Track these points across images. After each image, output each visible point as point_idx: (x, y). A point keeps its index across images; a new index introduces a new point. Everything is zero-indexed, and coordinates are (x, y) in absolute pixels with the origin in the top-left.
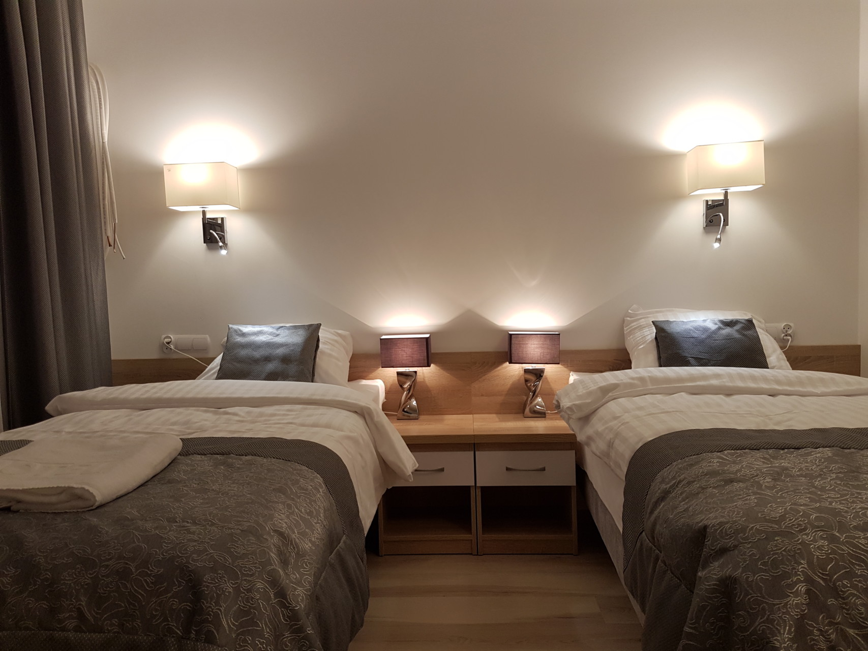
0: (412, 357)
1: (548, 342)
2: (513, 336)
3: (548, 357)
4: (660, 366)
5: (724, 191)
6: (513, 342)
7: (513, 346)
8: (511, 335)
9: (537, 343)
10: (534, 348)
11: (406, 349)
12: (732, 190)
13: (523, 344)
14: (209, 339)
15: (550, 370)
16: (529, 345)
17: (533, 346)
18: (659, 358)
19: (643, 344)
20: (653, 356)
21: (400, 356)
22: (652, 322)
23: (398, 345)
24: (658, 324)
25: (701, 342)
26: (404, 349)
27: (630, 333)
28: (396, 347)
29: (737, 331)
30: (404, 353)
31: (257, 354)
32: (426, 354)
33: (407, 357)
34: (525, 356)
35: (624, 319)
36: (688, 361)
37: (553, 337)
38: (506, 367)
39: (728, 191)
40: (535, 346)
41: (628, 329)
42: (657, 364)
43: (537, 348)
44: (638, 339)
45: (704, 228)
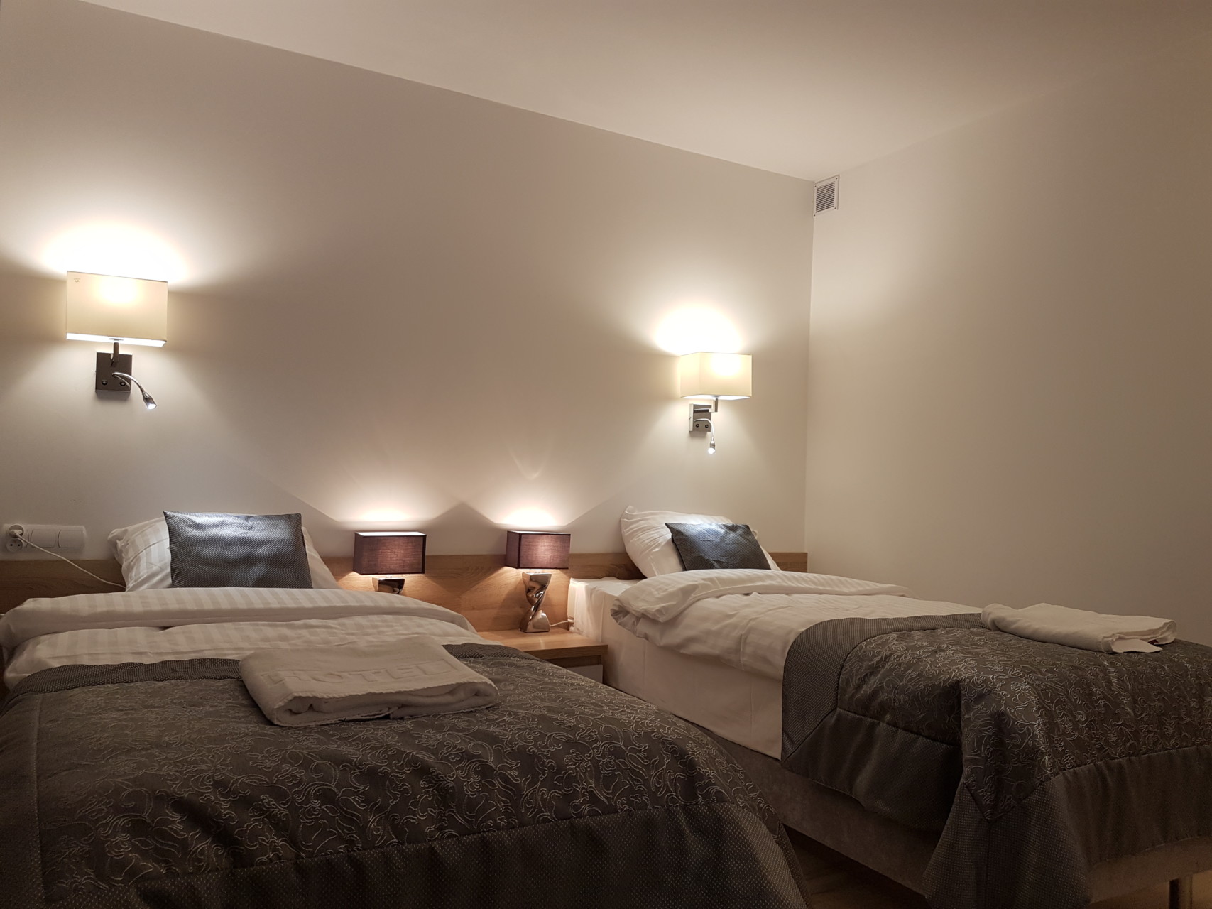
0: (404, 560)
1: (559, 543)
2: (523, 536)
3: (558, 561)
4: (685, 569)
5: (715, 399)
6: (522, 542)
7: (522, 547)
8: (520, 535)
9: (548, 544)
10: (544, 550)
11: (396, 551)
12: (721, 398)
13: (532, 545)
14: (84, 532)
15: (555, 575)
16: (539, 547)
17: (543, 548)
18: (682, 561)
19: (657, 547)
20: (673, 560)
21: (389, 559)
22: (666, 524)
23: (387, 545)
24: (673, 526)
25: (717, 546)
26: (394, 550)
27: (632, 535)
28: (385, 548)
29: (740, 535)
30: (394, 556)
31: (232, 554)
32: (421, 556)
33: (397, 560)
34: (534, 559)
35: (620, 521)
36: (712, 564)
37: (562, 538)
38: (505, 572)
39: (719, 398)
40: (546, 548)
41: (628, 531)
42: (680, 568)
43: (547, 550)
44: (646, 541)
45: (690, 432)
